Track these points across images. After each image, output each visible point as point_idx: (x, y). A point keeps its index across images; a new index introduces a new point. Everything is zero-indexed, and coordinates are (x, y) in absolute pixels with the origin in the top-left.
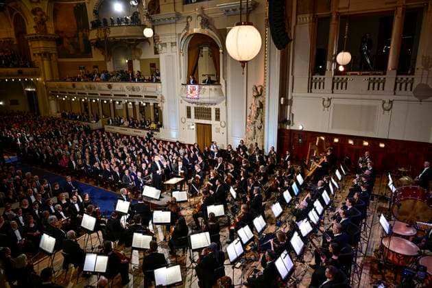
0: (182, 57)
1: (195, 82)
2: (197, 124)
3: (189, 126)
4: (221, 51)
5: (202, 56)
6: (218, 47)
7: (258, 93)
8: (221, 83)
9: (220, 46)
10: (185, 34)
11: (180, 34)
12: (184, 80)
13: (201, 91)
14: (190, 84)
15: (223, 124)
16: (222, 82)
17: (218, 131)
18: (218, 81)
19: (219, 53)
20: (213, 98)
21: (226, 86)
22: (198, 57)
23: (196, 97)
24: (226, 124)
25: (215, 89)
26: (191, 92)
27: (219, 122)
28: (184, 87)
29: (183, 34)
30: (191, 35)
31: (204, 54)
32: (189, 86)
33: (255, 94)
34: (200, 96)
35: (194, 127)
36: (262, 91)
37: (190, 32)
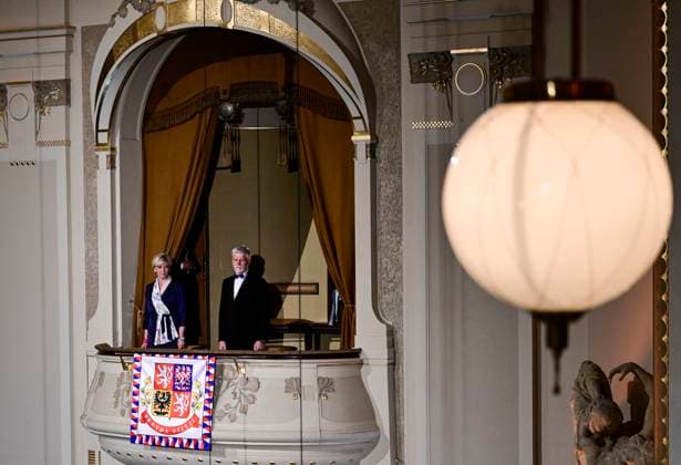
0: (103, 175)
4: (360, 139)
5: (236, 166)
6: (345, 117)
8: (359, 342)
9: (356, 104)
10: (132, 33)
11: (94, 34)
12: (107, 324)
13: (226, 398)
14: (152, 350)
16: (368, 334)
18: (343, 323)
19: (350, 149)
20: (320, 444)
21: (394, 364)
22: (212, 169)
23: (195, 433)
25: (325, 386)
26: (162, 403)
28: (113, 367)
29: (122, 25)
30: (165, 37)
31: (246, 151)
32: (148, 363)
33: (597, 422)
34: (221, 430)
36: (638, 397)
37: (160, 21)
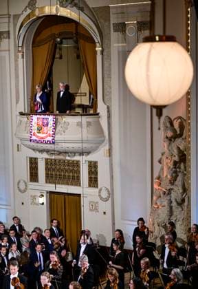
0: (20, 60)
1: (47, 110)
2: (51, 193)
3: (34, 197)
4: (98, 49)
5: (61, 57)
6: (94, 42)
7: (174, 131)
8: (99, 111)
9: (97, 39)
10: (28, 17)
11: (17, 17)
12: (22, 106)
13: (59, 128)
14: (36, 113)
15: (105, 195)
16: (101, 108)
17: (94, 207)
18: (94, 105)
19: (95, 52)
20: (87, 141)
21: (109, 117)
22: (54, 58)
23: (50, 139)
24: (111, 194)
25: (89, 124)
26: (39, 130)
27: (96, 190)
28: (24, 119)
29: (25, 14)
30: (39, 18)
31: (64, 53)
32: (35, 118)
33: (170, 134)
34: (58, 137)
35: (43, 200)
36: (182, 127)
37: (37, 13)
